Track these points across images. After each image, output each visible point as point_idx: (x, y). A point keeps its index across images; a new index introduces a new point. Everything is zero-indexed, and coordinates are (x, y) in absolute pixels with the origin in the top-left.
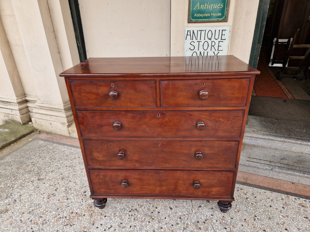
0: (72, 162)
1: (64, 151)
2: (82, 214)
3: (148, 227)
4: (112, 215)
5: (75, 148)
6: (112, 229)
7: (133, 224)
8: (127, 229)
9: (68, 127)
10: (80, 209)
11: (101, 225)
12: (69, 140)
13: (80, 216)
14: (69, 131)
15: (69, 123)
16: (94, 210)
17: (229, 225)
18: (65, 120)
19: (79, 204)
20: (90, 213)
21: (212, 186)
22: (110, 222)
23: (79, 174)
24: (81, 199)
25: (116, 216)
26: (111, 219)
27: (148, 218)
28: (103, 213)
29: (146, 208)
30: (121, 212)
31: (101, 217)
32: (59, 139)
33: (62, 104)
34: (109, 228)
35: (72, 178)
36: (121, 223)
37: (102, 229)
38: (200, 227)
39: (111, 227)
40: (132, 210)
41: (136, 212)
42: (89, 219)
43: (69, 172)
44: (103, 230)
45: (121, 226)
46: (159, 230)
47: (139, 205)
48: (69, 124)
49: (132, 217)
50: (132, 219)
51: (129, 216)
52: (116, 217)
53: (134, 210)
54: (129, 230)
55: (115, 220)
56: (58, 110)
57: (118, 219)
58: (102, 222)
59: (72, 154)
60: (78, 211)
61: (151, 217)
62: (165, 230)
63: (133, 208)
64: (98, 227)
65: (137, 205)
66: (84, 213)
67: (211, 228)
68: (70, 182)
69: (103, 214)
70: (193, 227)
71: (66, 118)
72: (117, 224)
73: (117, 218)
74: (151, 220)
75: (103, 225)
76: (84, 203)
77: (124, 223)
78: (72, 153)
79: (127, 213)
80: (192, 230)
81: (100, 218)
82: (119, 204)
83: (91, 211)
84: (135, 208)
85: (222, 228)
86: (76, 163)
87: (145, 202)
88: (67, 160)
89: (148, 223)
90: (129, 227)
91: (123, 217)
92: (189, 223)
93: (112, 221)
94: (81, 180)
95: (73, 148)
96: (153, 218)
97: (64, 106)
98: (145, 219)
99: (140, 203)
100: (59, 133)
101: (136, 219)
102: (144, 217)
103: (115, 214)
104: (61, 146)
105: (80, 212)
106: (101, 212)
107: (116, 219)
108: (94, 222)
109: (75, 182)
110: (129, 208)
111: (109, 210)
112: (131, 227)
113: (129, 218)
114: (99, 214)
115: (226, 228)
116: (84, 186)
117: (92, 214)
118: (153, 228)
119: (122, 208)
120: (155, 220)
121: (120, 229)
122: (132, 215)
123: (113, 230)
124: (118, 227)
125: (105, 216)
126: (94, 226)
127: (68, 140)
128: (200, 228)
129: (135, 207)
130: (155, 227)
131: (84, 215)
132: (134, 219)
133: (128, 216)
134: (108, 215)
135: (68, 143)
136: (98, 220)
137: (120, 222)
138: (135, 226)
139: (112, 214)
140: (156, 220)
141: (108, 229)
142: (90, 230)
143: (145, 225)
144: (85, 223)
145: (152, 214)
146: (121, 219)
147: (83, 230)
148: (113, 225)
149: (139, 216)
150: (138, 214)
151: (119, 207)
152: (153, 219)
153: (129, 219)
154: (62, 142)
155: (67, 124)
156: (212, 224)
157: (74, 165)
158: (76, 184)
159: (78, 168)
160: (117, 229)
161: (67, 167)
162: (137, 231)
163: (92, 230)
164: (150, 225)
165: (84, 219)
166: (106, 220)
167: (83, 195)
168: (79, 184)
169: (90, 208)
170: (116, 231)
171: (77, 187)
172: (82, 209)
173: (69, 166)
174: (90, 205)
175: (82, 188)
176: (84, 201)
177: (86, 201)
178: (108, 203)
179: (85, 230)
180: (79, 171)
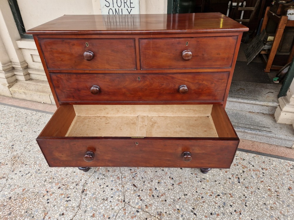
2: (5, 163)
3: (62, 172)
4: (33, 163)
6: (29, 174)
8: (43, 174)
9: (9, 88)
11: (20, 171)
12: (11, 100)
14: (11, 92)
16: (17, 160)
22: (29, 169)
26: (30, 167)
34: (27, 174)
36: (39, 170)
37: (20, 175)
38: (109, 170)
39: (29, 172)
42: (10, 167)
52: (35, 165)
54: (45, 175)
55: (34, 168)
58: (22, 169)
60: (2, 160)
64: (17, 173)
70: (103, 170)
72: (34, 171)
75: (22, 172)
77: (42, 170)
91: (42, 165)
108: (14, 169)
111: (31, 159)
112: (47, 172)
121: (37, 174)
123: (30, 175)
124: (35, 173)
126: (13, 173)
130: (69, 172)
131: (7, 164)
134: (29, 164)
136: (18, 168)
137: (38, 169)
138: (51, 172)
142: (9, 176)
144: (6, 170)
146: (40, 167)
147: (2, 176)
157: (9, 123)
158: (6, 139)
159: (12, 125)
160: (33, 175)
161: (2, 124)
162: (52, 175)
163: (10, 176)
164: (65, 170)
165: (6, 167)
166: (26, 167)
167: (10, 148)
168: (9, 138)
169: (14, 158)
170: (32, 176)
171: (7, 141)
172: (6, 159)
173: (4, 124)
174: (14, 156)
175: (12, 142)
176: (10, 153)
177: (11, 153)
178: (32, 154)
179: (4, 176)
180: (13, 128)
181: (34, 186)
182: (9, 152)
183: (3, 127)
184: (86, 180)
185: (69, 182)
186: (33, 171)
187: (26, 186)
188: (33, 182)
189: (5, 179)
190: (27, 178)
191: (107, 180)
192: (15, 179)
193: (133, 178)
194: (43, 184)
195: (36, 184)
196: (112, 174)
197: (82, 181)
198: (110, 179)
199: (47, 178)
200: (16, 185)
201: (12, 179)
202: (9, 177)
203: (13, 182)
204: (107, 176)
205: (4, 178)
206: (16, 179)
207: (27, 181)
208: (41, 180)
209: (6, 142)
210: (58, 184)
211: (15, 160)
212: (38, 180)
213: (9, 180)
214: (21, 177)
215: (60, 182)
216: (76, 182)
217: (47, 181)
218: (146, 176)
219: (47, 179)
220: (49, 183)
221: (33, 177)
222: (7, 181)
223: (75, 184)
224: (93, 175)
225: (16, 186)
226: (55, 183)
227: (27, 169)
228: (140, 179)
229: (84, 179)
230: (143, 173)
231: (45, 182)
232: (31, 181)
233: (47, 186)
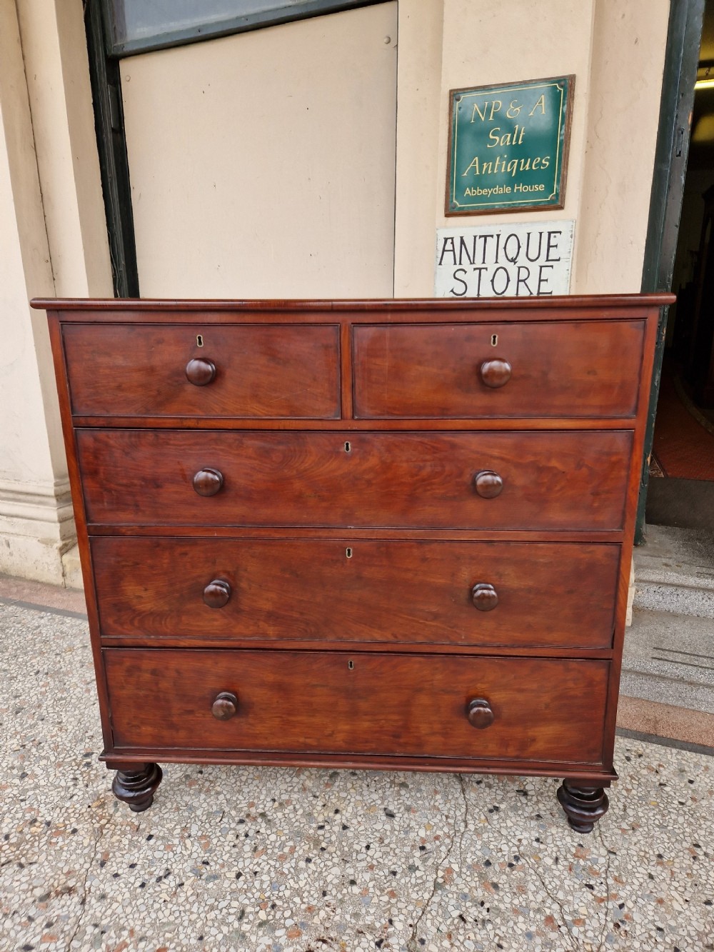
0: (58, 658)
1: (39, 627)
2: (65, 826)
3: (301, 876)
4: (175, 832)
5: (74, 620)
6: (170, 882)
7: (247, 864)
8: (226, 884)
9: (62, 555)
10: (63, 810)
11: (133, 866)
12: (60, 596)
13: (58, 833)
14: (64, 567)
15: (67, 541)
16: (111, 816)
17: (604, 876)
18: (54, 531)
19: (62, 794)
20: (97, 825)
21: (533, 718)
22: (165, 857)
23: (78, 698)
24: (72, 776)
25: (190, 836)
26: (169, 847)
27: (306, 847)
28: (141, 827)
29: (300, 812)
30: (210, 822)
31: (135, 838)
32: (27, 591)
33: (52, 476)
34: (159, 879)
35: (50, 710)
36: (206, 863)
37: (132, 880)
38: (495, 880)
39: (168, 873)
40: (248, 816)
41: (264, 825)
42: (89, 845)
43: (43, 689)
44: (138, 884)
45: (206, 871)
46: (345, 891)
47: (274, 800)
48: (65, 545)
49: (248, 841)
50: (247, 848)
51: (237, 836)
52: (188, 842)
53: (255, 819)
54: (233, 886)
55: (184, 852)
56: (37, 499)
57: (196, 849)
58: (135, 857)
59: (64, 638)
60: (55, 815)
61: (317, 842)
62: (367, 890)
63: (253, 810)
64: (120, 872)
65: (269, 799)
66: (75, 826)
67: (537, 883)
68: (40, 722)
69: (144, 830)
70: (469, 879)
71: (58, 525)
72: (188, 866)
73: (193, 845)
74: (315, 852)
75: (138, 867)
76: (79, 792)
77: (216, 863)
78: (62, 632)
79: (231, 829)
80: (466, 891)
81: (131, 841)
82: (203, 796)
83: (100, 820)
84: (260, 811)
85: (577, 886)
86: (71, 663)
87: (296, 789)
88: (42, 653)
89: (302, 864)
90: (234, 875)
91: (215, 841)
92: (456, 867)
93: (171, 854)
94: (79, 717)
95: (68, 620)
96: (324, 845)
97: (56, 485)
98: (293, 850)
99: (281, 794)
100: (31, 575)
101: (260, 848)
102: (291, 843)
103: (184, 829)
104: (32, 612)
105: (61, 820)
106: (136, 823)
107: (186, 849)
108: (106, 854)
109: (60, 723)
110: (240, 810)
111: (166, 816)
112: (239, 875)
113: (234, 846)
114: (128, 828)
115: (591, 887)
116: (87, 735)
117: (102, 827)
118: (322, 882)
119: (215, 808)
120: (331, 854)
121: (200, 882)
122: (247, 836)
123: (173, 884)
124: (191, 874)
125: (150, 837)
126: (104, 871)
127: (56, 596)
128: (495, 886)
129: (261, 806)
130: (329, 879)
131: (75, 831)
132: (255, 849)
133: (231, 837)
134: (161, 834)
135: (56, 606)
136: (120, 849)
137: (199, 860)
138: (256, 873)
139: (174, 829)
140: (334, 855)
141: (154, 880)
142: (88, 884)
143: (292, 870)
144: (74, 857)
145: (320, 832)
146: (207, 848)
147: (61, 882)
148: (176, 869)
149: (273, 837)
150: (269, 832)
151: (205, 805)
152: (323, 849)
153: (236, 850)
154: (36, 600)
155: (59, 544)
156: (541, 870)
157: (64, 669)
158: (61, 730)
159: (74, 680)
160: (187, 883)
161: (40, 676)
162: (262, 890)
163: (95, 884)
164: (310, 872)
165: (74, 844)
166: (153, 849)
167: (78, 765)
168: (70, 727)
169: (99, 807)
170: (185, 888)
171: (64, 739)
172: (70, 811)
173: (47, 674)
174: (98, 799)
175: (82, 740)
176: (81, 784)
177: (87, 786)
178: (166, 791)
179: (71, 884)
180: (79, 689)
181: (201, 938)
182: (75, 779)
183: (43, 686)
184: (410, 921)
185: (341, 927)
186: (182, 868)
187: (168, 935)
188: (194, 917)
189: (76, 899)
190: (164, 896)
191: (503, 929)
192: (114, 899)
193: (617, 926)
194: (237, 931)
195: (207, 929)
196: (516, 902)
197: (399, 925)
198: (515, 923)
199: (246, 902)
200: (123, 928)
201: (103, 897)
202: (93, 890)
203: (109, 912)
204: (497, 909)
205: (70, 890)
206: (120, 898)
207: (167, 912)
208: (225, 911)
209: (59, 739)
210: (299, 934)
211: (102, 817)
212: (212, 908)
213: (93, 901)
214: (139, 890)
215: (302, 924)
216: (371, 928)
217: (251, 917)
218: (673, 923)
219: (249, 909)
220: (261, 925)
221: (189, 894)
222: (87, 907)
223: (370, 937)
224: (436, 899)
225: (125, 933)
226: (285, 927)
227: (158, 855)
228: (653, 933)
229: (402, 917)
230: (650, 908)
231: (240, 918)
232: (185, 912)
233: (253, 938)
